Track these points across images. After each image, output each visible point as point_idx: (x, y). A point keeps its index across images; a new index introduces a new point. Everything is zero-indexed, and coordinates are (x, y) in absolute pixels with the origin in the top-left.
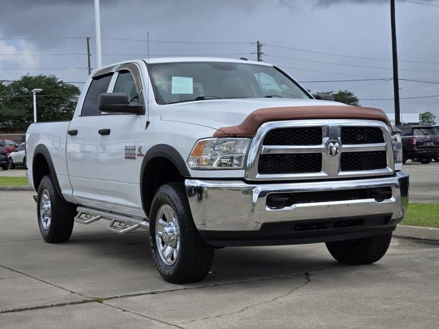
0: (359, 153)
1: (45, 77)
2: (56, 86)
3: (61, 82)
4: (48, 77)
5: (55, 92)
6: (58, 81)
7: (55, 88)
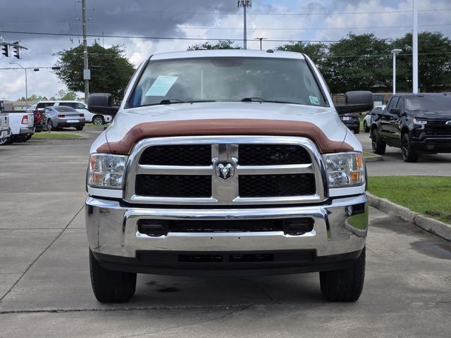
0: (268, 176)
1: (430, 34)
2: (441, 44)
3: (446, 39)
4: (433, 33)
5: (439, 50)
6: (443, 37)
7: (439, 46)
